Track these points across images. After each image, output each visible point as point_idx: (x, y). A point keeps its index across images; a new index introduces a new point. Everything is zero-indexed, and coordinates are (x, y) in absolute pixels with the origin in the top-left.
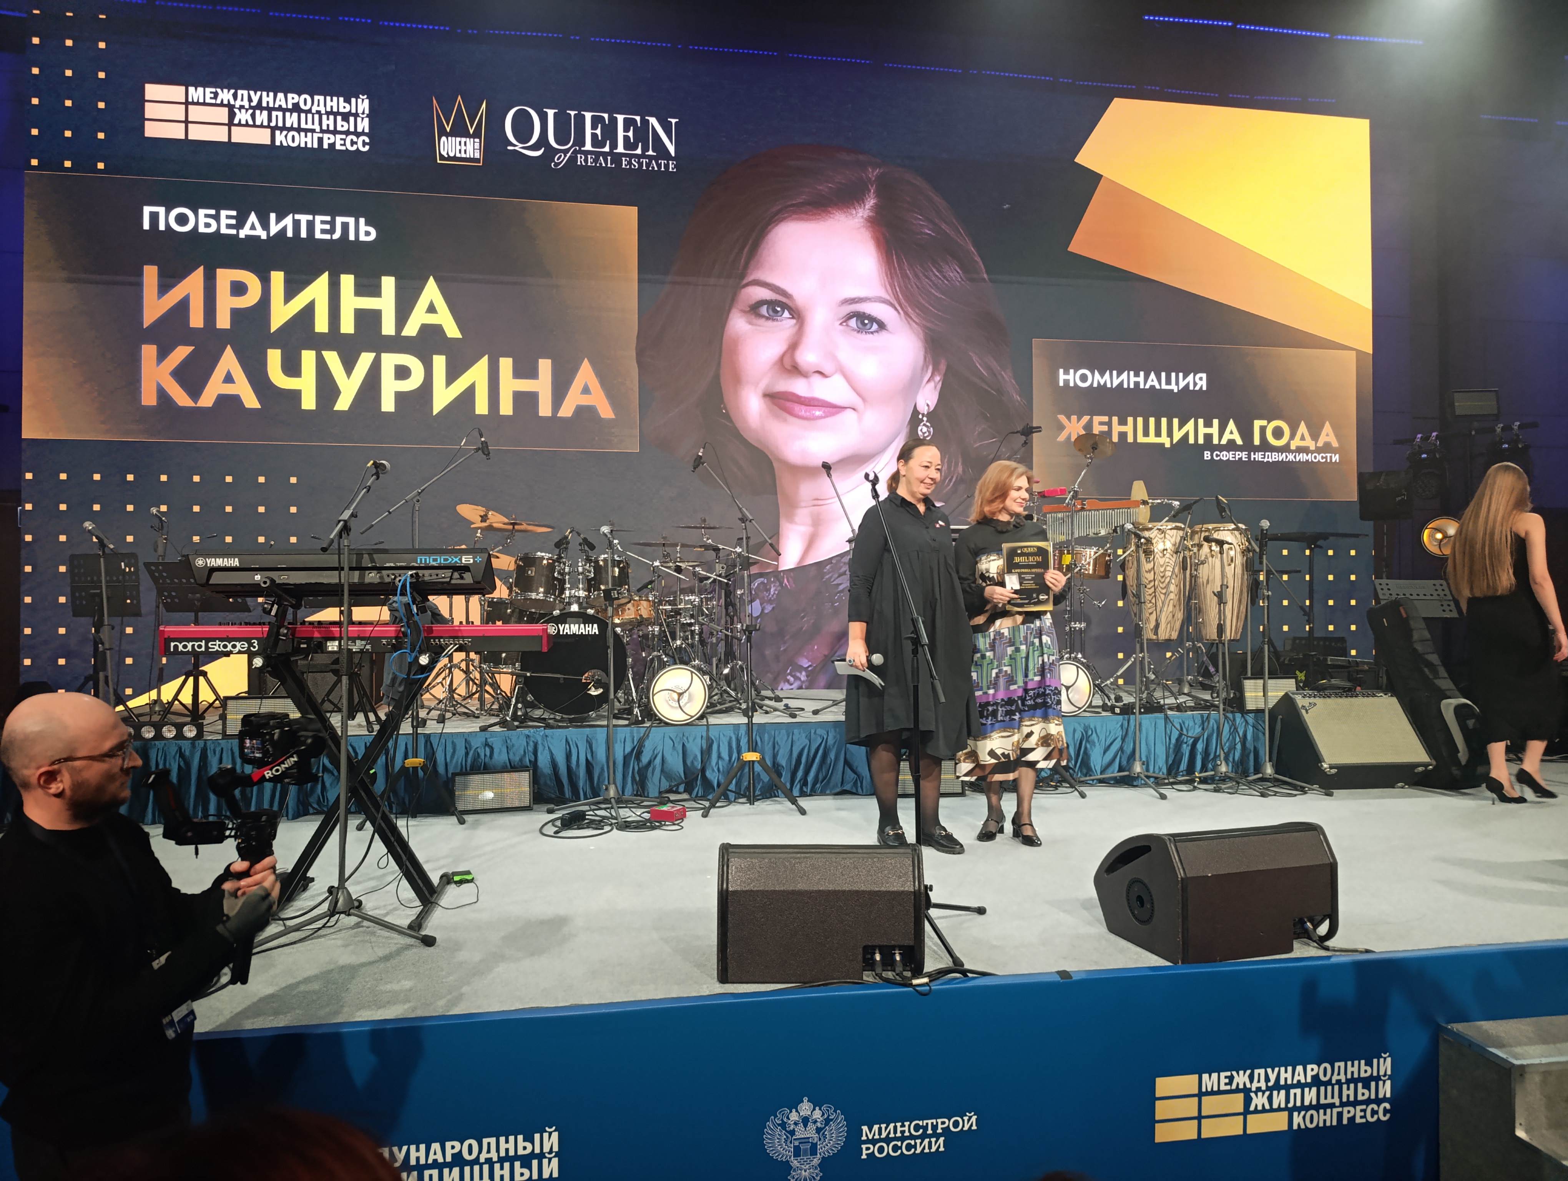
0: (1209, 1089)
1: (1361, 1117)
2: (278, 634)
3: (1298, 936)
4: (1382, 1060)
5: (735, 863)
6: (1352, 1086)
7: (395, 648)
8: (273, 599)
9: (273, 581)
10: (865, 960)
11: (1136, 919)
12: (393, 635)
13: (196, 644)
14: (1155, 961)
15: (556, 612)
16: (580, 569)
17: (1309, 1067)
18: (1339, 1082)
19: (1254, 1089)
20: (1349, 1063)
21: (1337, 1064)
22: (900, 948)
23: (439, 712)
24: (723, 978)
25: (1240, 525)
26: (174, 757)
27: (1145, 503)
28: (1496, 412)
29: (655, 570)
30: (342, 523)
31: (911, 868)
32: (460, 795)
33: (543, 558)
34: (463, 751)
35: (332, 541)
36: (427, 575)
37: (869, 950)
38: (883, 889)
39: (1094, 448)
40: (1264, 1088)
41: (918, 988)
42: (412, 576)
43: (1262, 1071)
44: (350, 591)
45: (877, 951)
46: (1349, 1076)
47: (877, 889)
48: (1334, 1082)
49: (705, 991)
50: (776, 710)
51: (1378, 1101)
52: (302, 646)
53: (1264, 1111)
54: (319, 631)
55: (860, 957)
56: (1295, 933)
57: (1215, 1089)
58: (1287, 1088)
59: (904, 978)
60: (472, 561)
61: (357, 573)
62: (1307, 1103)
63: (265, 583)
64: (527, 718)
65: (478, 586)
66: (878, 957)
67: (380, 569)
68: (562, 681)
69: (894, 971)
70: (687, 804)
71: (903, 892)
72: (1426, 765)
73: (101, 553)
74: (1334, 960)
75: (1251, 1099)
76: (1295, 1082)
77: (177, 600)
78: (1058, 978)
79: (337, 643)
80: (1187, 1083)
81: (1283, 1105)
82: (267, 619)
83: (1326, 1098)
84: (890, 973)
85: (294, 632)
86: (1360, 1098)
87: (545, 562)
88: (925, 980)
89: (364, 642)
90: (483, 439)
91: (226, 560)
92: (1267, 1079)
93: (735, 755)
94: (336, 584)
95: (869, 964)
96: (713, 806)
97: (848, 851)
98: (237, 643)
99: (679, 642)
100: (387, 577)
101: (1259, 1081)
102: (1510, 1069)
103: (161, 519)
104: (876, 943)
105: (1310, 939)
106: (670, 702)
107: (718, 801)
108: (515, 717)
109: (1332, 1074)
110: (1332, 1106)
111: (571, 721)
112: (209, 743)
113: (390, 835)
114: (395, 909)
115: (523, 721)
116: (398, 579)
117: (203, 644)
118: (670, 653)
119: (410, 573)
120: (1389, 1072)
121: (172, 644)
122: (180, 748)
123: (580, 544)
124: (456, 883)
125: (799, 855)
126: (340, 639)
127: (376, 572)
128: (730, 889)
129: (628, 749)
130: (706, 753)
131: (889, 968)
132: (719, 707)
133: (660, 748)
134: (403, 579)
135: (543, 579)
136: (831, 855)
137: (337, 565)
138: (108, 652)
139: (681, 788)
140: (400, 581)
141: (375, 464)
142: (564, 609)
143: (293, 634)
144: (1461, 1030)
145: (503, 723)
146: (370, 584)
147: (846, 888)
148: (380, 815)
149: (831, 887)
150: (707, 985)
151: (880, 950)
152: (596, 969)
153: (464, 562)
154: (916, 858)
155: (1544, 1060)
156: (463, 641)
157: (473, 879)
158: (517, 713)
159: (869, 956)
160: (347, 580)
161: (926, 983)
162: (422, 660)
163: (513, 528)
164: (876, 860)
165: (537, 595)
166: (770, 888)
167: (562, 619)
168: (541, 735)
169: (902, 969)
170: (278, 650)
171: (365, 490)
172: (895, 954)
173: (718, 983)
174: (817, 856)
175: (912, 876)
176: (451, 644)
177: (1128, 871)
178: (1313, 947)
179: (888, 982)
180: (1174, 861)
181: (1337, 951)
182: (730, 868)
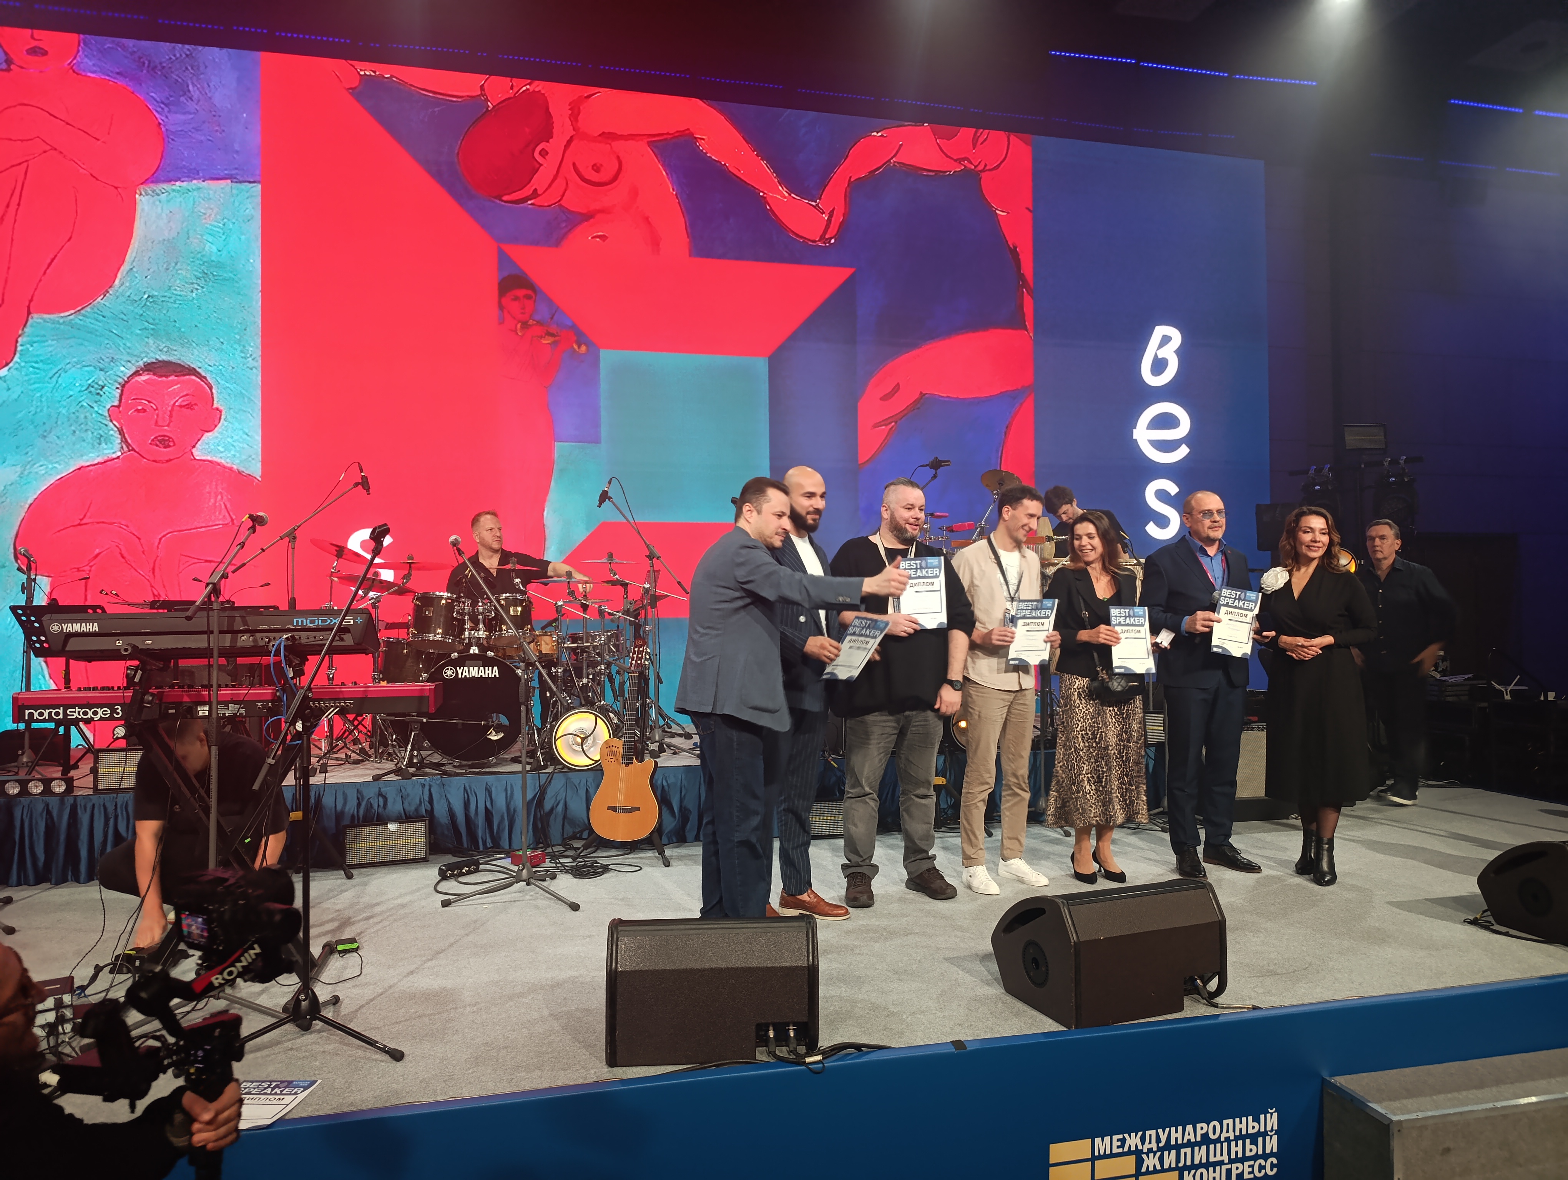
0: (1102, 1153)
1: (1249, 1173)
2: (142, 701)
3: (1188, 993)
4: (1268, 1115)
5: (624, 942)
6: (1240, 1142)
7: (273, 712)
8: (136, 663)
9: (135, 647)
10: (758, 1036)
11: (1031, 981)
12: (269, 698)
14: (1049, 1025)
15: (455, 655)
16: (481, 609)
17: (1199, 1126)
18: (1228, 1140)
19: (1145, 1150)
20: (1237, 1120)
21: (1225, 1122)
22: (794, 1023)
24: (612, 1061)
26: (41, 815)
27: (1049, 539)
28: (1384, 447)
29: (558, 609)
30: (211, 586)
31: (805, 943)
32: (351, 849)
33: (441, 598)
34: (355, 802)
36: (304, 638)
37: (762, 1029)
38: (777, 965)
39: (1001, 484)
40: (1155, 1149)
41: (809, 1066)
42: (287, 639)
43: (1153, 1132)
44: (219, 654)
45: (771, 1028)
46: (1237, 1133)
47: (769, 965)
48: (1223, 1139)
49: (592, 1078)
51: (1265, 1157)
52: (170, 711)
53: (1155, 1171)
54: (189, 696)
55: (754, 1034)
56: (1185, 990)
57: (1108, 1152)
58: (1178, 1147)
59: (798, 1055)
60: (352, 622)
61: (229, 636)
62: (1197, 1162)
63: (126, 650)
64: (422, 765)
65: (359, 646)
66: (771, 1034)
68: (458, 727)
69: (788, 1046)
71: (797, 967)
74: (1221, 1019)
75: (1144, 1160)
76: (1185, 1141)
78: (952, 1049)
79: (207, 708)
80: (1080, 1148)
81: (1173, 1165)
83: (1215, 1156)
84: (784, 1049)
85: (160, 696)
86: (1248, 1154)
87: (443, 602)
88: (819, 1058)
89: (237, 706)
91: (84, 624)
92: (1158, 1140)
94: (205, 649)
95: (763, 1041)
98: (99, 710)
99: (585, 681)
100: (262, 639)
101: (1150, 1143)
102: (1389, 1125)
105: (1199, 994)
106: (574, 747)
108: (410, 764)
109: (1221, 1132)
110: (1221, 1163)
111: (471, 767)
112: (78, 799)
115: (419, 768)
116: (271, 644)
118: (576, 693)
119: (285, 636)
120: (1275, 1128)
121: (27, 712)
122: (47, 805)
124: (340, 952)
125: (691, 932)
126: (210, 703)
127: (249, 635)
128: (620, 969)
129: (529, 796)
131: (784, 1043)
133: (562, 796)
134: (277, 643)
135: (442, 619)
136: (724, 931)
137: (206, 629)
140: (273, 646)
141: (251, 517)
142: (463, 651)
143: (160, 700)
144: (1344, 1084)
145: (397, 771)
146: (243, 648)
147: (739, 964)
149: (723, 965)
150: (595, 1070)
151: (773, 1027)
152: (480, 1053)
153: (344, 623)
154: (810, 931)
155: (1421, 1115)
156: (345, 703)
157: (358, 947)
158: (413, 760)
159: (763, 1033)
160: (216, 644)
161: (820, 1061)
162: (299, 726)
163: (410, 567)
164: (770, 934)
165: (435, 636)
166: (661, 967)
167: (461, 662)
168: (438, 782)
169: (795, 1046)
170: (143, 717)
171: (239, 547)
172: (789, 1029)
173: (606, 1067)
174: (710, 932)
175: (805, 951)
176: (332, 706)
177: (1024, 932)
178: (1204, 1004)
179: (782, 1060)
180: (1067, 925)
181: (1226, 1008)
182: (619, 947)
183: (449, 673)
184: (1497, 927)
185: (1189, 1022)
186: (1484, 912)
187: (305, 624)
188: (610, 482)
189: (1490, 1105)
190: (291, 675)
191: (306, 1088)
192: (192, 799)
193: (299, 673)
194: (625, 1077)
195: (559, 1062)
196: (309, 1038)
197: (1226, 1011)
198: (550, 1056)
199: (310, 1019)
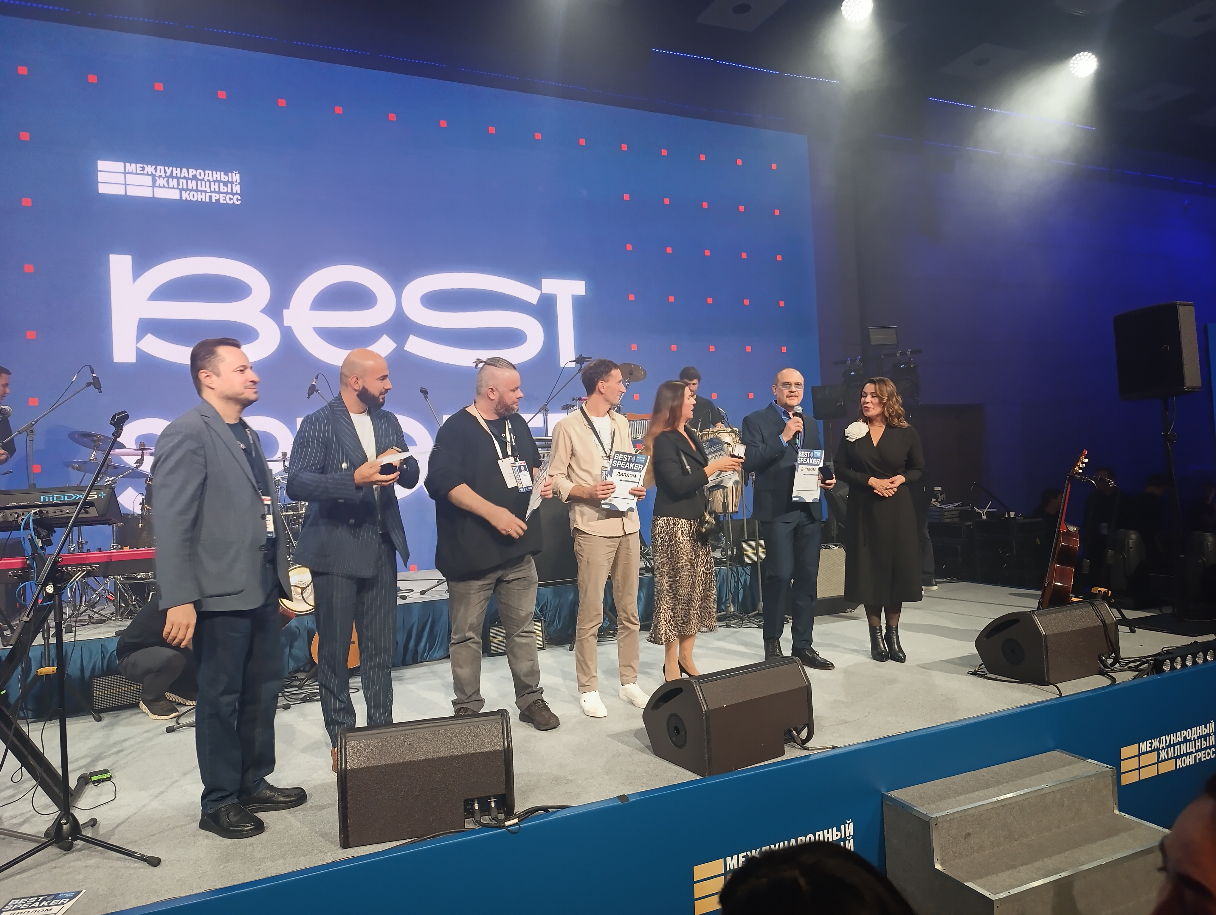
3: (787, 742)
4: (847, 825)
5: (352, 745)
7: (23, 578)
10: (466, 810)
11: (675, 744)
12: (19, 566)
14: (688, 776)
20: (826, 831)
22: (495, 796)
24: (345, 844)
25: (735, 429)
31: (501, 731)
32: (97, 695)
34: (100, 655)
36: (51, 512)
37: (469, 803)
38: (479, 751)
39: (631, 374)
41: (508, 828)
42: (35, 513)
45: (476, 802)
47: (474, 752)
49: (329, 860)
55: (462, 809)
56: (785, 739)
59: (499, 821)
60: (96, 497)
65: (103, 518)
66: (477, 807)
69: (490, 815)
71: (495, 751)
74: (812, 758)
78: (618, 802)
84: (487, 817)
88: (516, 821)
95: (470, 813)
100: (11, 515)
102: (929, 821)
105: (795, 742)
113: (23, 749)
114: (33, 816)
116: (20, 518)
119: (33, 511)
120: (852, 834)
124: (94, 782)
125: (407, 732)
128: (349, 768)
131: (486, 814)
134: (26, 517)
136: (434, 729)
140: (23, 520)
144: (897, 796)
147: (449, 754)
148: (11, 734)
149: (435, 756)
150: (331, 853)
151: (478, 801)
152: (229, 851)
153: (88, 498)
154: (504, 721)
155: (950, 811)
156: (91, 567)
157: (111, 776)
159: (470, 807)
161: (517, 823)
162: (50, 589)
163: (143, 453)
164: (471, 728)
166: (384, 763)
169: (496, 814)
172: (491, 801)
173: (341, 848)
174: (423, 730)
175: (501, 737)
176: (79, 571)
177: (668, 708)
178: (799, 749)
179: (486, 826)
180: (699, 698)
181: (814, 750)
182: (347, 750)
184: (989, 675)
185: (789, 763)
186: (980, 665)
187: (51, 500)
188: (317, 378)
189: (994, 799)
190: (40, 545)
191: (71, 899)
193: (48, 543)
194: (357, 855)
195: (300, 849)
196: (71, 856)
197: (814, 752)
198: (291, 846)
199: (71, 839)
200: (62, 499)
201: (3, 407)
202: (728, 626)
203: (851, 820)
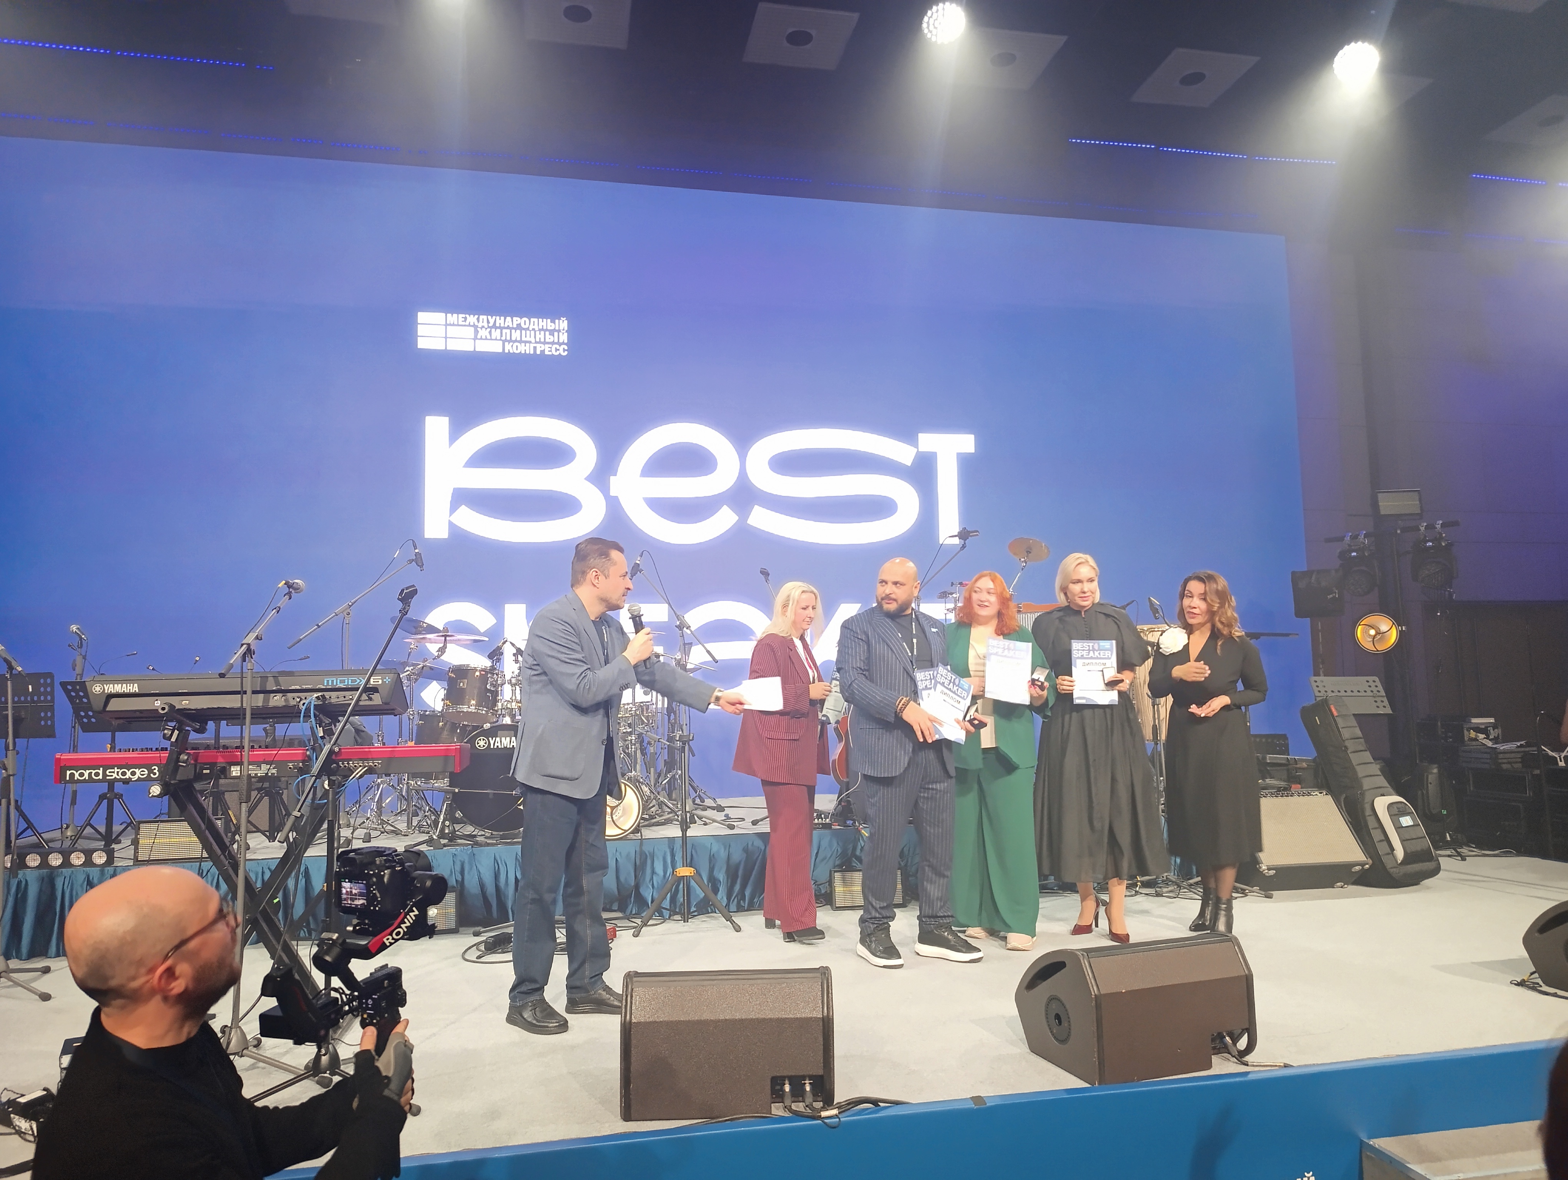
2: (178, 760)
3: (1217, 1052)
5: (639, 992)
8: (173, 724)
9: (172, 707)
10: (773, 1092)
11: (1055, 1038)
12: (300, 758)
13: (94, 772)
14: (1075, 1083)
15: (487, 726)
22: (811, 1077)
23: (365, 831)
24: (627, 1115)
26: (82, 886)
28: (1419, 512)
30: (245, 646)
31: (820, 993)
33: (475, 670)
35: (232, 666)
36: (334, 698)
37: (777, 1081)
38: (791, 1016)
39: (1029, 552)
41: (826, 1121)
42: (318, 698)
44: (252, 714)
45: (787, 1082)
47: (785, 1016)
49: (608, 1131)
50: (714, 821)
52: (205, 771)
54: (223, 757)
55: (768, 1089)
56: (1214, 1048)
59: (814, 1110)
60: (380, 682)
61: (261, 696)
63: (163, 709)
64: (454, 836)
65: (386, 707)
66: (787, 1088)
67: (285, 692)
68: (491, 796)
69: (803, 1101)
70: (619, 923)
71: (811, 1018)
72: (1362, 864)
73: (8, 676)
74: (1252, 1077)
77: (93, 720)
78: (971, 1105)
79: (240, 768)
82: (166, 744)
84: (801, 1104)
85: (196, 757)
87: (477, 673)
88: (835, 1112)
89: (269, 766)
90: (416, 551)
91: (124, 685)
93: (670, 870)
94: (238, 709)
95: (778, 1095)
96: (645, 924)
97: (756, 976)
98: (136, 770)
100: (292, 699)
103: (81, 638)
104: (785, 1073)
105: (1230, 1054)
107: (651, 918)
108: (442, 835)
111: (502, 837)
115: (452, 838)
116: (302, 702)
117: (101, 771)
119: (316, 695)
121: (68, 772)
122: (88, 876)
123: (514, 655)
125: (705, 983)
126: (242, 764)
127: (281, 695)
128: (634, 1020)
130: (639, 868)
131: (801, 1099)
132: (658, 819)
134: (307, 702)
135: (476, 691)
137: (239, 689)
138: (11, 777)
139: (615, 907)
140: (304, 706)
141: (287, 584)
142: (497, 721)
143: (196, 760)
144: (1383, 1146)
145: (430, 842)
146: (275, 707)
147: (754, 1016)
148: (280, 948)
149: (738, 1016)
150: (609, 1124)
151: (789, 1081)
153: (370, 682)
154: (825, 982)
155: (1463, 1176)
156: (373, 763)
158: (444, 830)
159: (778, 1087)
160: (249, 703)
161: (836, 1115)
162: (327, 784)
163: (445, 640)
164: (784, 985)
165: (469, 707)
166: (675, 1018)
167: (493, 732)
168: (469, 852)
169: (811, 1101)
170: (178, 777)
171: (274, 611)
172: (805, 1083)
173: (620, 1121)
175: (820, 1001)
176: (360, 766)
177: (1047, 987)
178: (1233, 1062)
179: (798, 1115)
180: (1088, 977)
181: (1257, 1066)
182: (634, 998)
183: (481, 743)
184: (1544, 988)
185: (1218, 1079)
186: (1532, 973)
187: (335, 684)
188: (641, 556)
190: (321, 734)
192: (222, 857)
193: (329, 733)
194: (638, 1131)
195: (574, 1117)
197: (1256, 1069)
198: (565, 1111)
199: (329, 1074)
200: (346, 683)
201: (296, 581)
202: (1158, 895)
203: (1311, 1173)
